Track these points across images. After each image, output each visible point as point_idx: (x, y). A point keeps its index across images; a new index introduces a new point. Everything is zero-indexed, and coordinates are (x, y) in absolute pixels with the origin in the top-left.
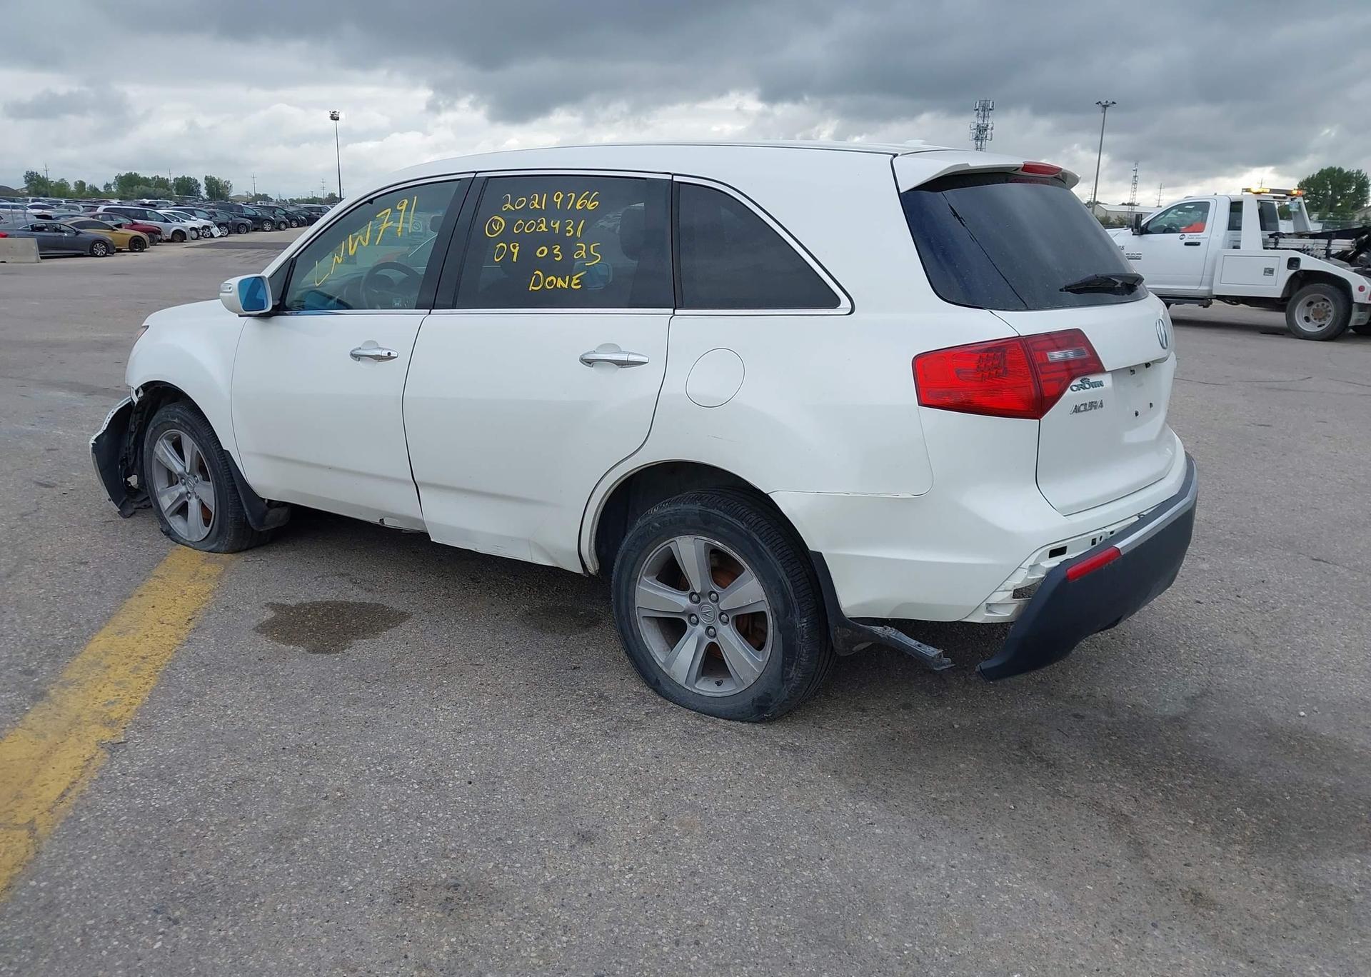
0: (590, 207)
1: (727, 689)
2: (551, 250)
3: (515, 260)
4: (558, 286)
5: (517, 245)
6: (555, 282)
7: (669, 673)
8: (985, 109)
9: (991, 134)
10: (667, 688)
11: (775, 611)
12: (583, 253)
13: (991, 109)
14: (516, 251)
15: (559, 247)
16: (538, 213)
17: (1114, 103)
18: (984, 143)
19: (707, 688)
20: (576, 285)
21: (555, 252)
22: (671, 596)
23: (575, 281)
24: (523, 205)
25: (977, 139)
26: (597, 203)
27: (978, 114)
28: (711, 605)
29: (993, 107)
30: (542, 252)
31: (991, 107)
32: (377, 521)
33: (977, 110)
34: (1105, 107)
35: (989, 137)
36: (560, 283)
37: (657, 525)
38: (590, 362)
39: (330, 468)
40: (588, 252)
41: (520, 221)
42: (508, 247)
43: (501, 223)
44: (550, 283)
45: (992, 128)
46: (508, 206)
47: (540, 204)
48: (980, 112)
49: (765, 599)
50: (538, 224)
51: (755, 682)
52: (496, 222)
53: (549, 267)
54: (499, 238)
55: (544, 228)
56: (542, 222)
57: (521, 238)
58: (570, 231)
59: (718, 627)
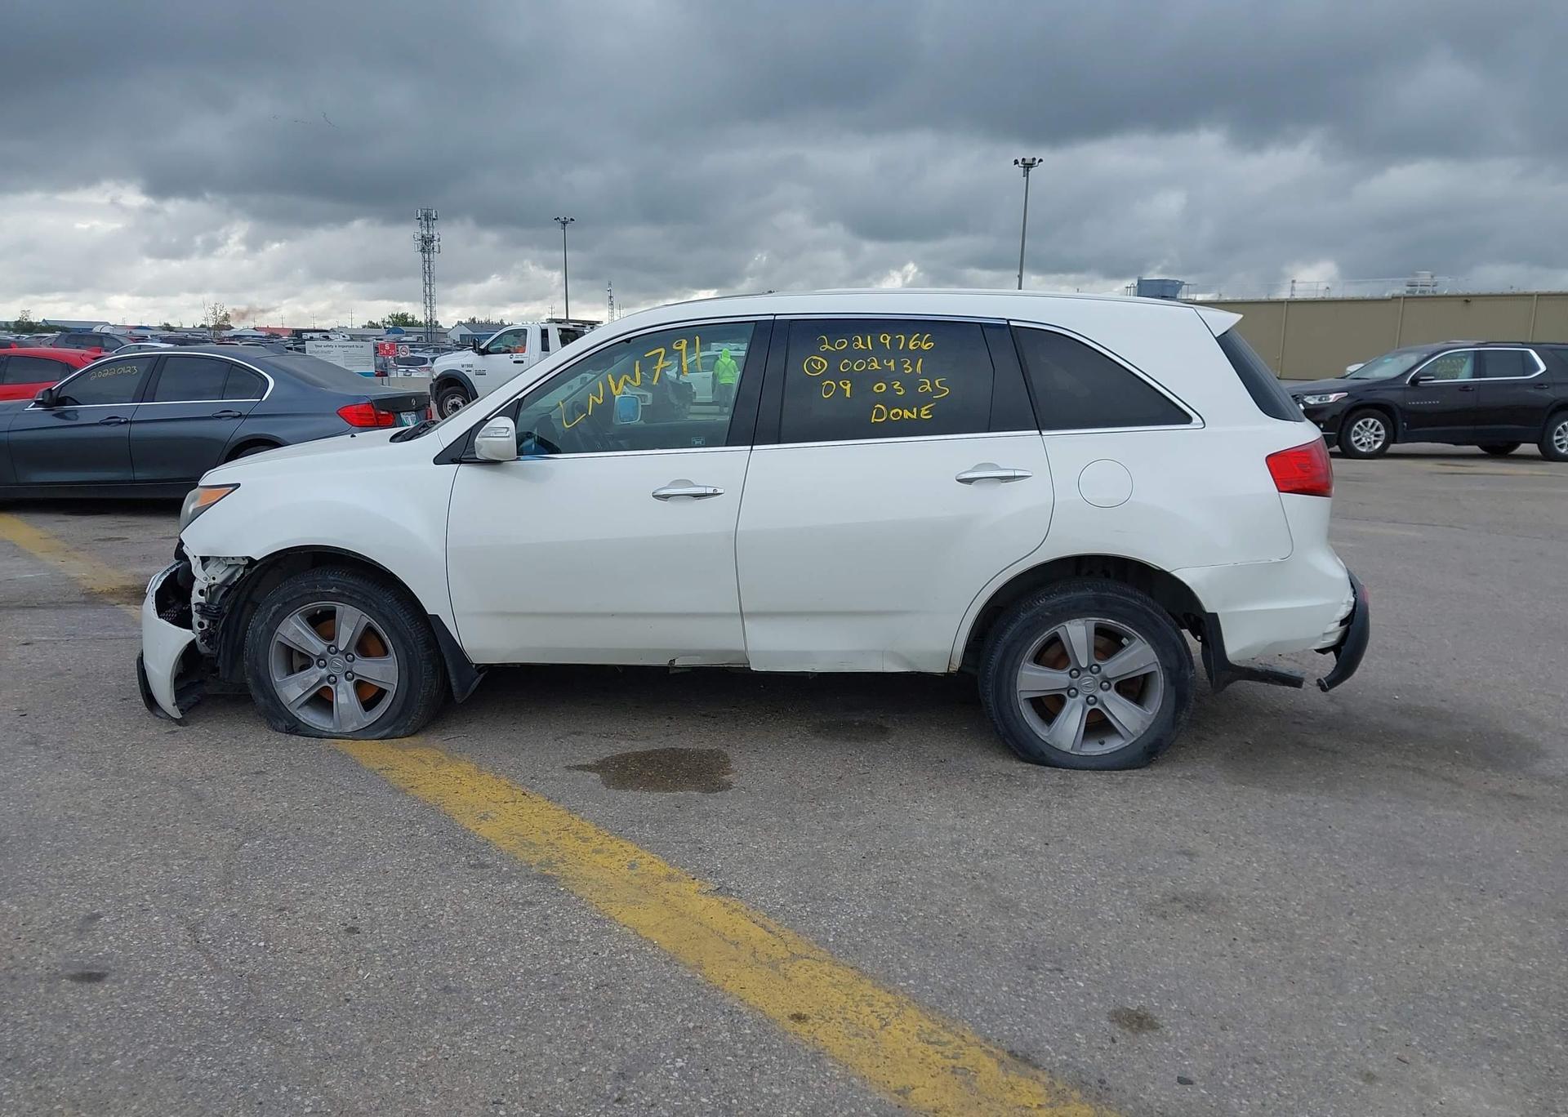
0: (925, 347)
1: (1113, 744)
2: (890, 387)
3: (848, 395)
4: (906, 417)
5: (848, 382)
6: (901, 414)
7: (1054, 743)
8: (428, 218)
9: (439, 246)
10: (1054, 757)
11: (1167, 669)
12: (928, 387)
13: (434, 219)
14: (848, 387)
15: (899, 383)
16: (864, 354)
17: (572, 220)
18: (431, 255)
19: (1094, 749)
20: (925, 415)
21: (895, 387)
22: (1052, 675)
23: (924, 412)
24: (845, 346)
25: (423, 250)
26: (933, 344)
27: (421, 224)
28: (1090, 676)
29: (436, 216)
30: (880, 388)
31: (434, 217)
32: (665, 663)
33: (419, 219)
34: (564, 223)
35: (436, 249)
36: (907, 414)
37: (1047, 614)
38: (969, 481)
39: (613, 615)
40: (933, 385)
41: (846, 361)
42: (838, 385)
43: (822, 362)
44: (896, 415)
45: (439, 240)
46: (827, 346)
47: (865, 343)
48: (423, 221)
49: (1157, 660)
50: (868, 363)
51: (1146, 732)
52: (816, 361)
53: (891, 401)
54: (824, 377)
55: (876, 366)
56: (872, 361)
57: (850, 376)
58: (908, 369)
59: (1100, 694)
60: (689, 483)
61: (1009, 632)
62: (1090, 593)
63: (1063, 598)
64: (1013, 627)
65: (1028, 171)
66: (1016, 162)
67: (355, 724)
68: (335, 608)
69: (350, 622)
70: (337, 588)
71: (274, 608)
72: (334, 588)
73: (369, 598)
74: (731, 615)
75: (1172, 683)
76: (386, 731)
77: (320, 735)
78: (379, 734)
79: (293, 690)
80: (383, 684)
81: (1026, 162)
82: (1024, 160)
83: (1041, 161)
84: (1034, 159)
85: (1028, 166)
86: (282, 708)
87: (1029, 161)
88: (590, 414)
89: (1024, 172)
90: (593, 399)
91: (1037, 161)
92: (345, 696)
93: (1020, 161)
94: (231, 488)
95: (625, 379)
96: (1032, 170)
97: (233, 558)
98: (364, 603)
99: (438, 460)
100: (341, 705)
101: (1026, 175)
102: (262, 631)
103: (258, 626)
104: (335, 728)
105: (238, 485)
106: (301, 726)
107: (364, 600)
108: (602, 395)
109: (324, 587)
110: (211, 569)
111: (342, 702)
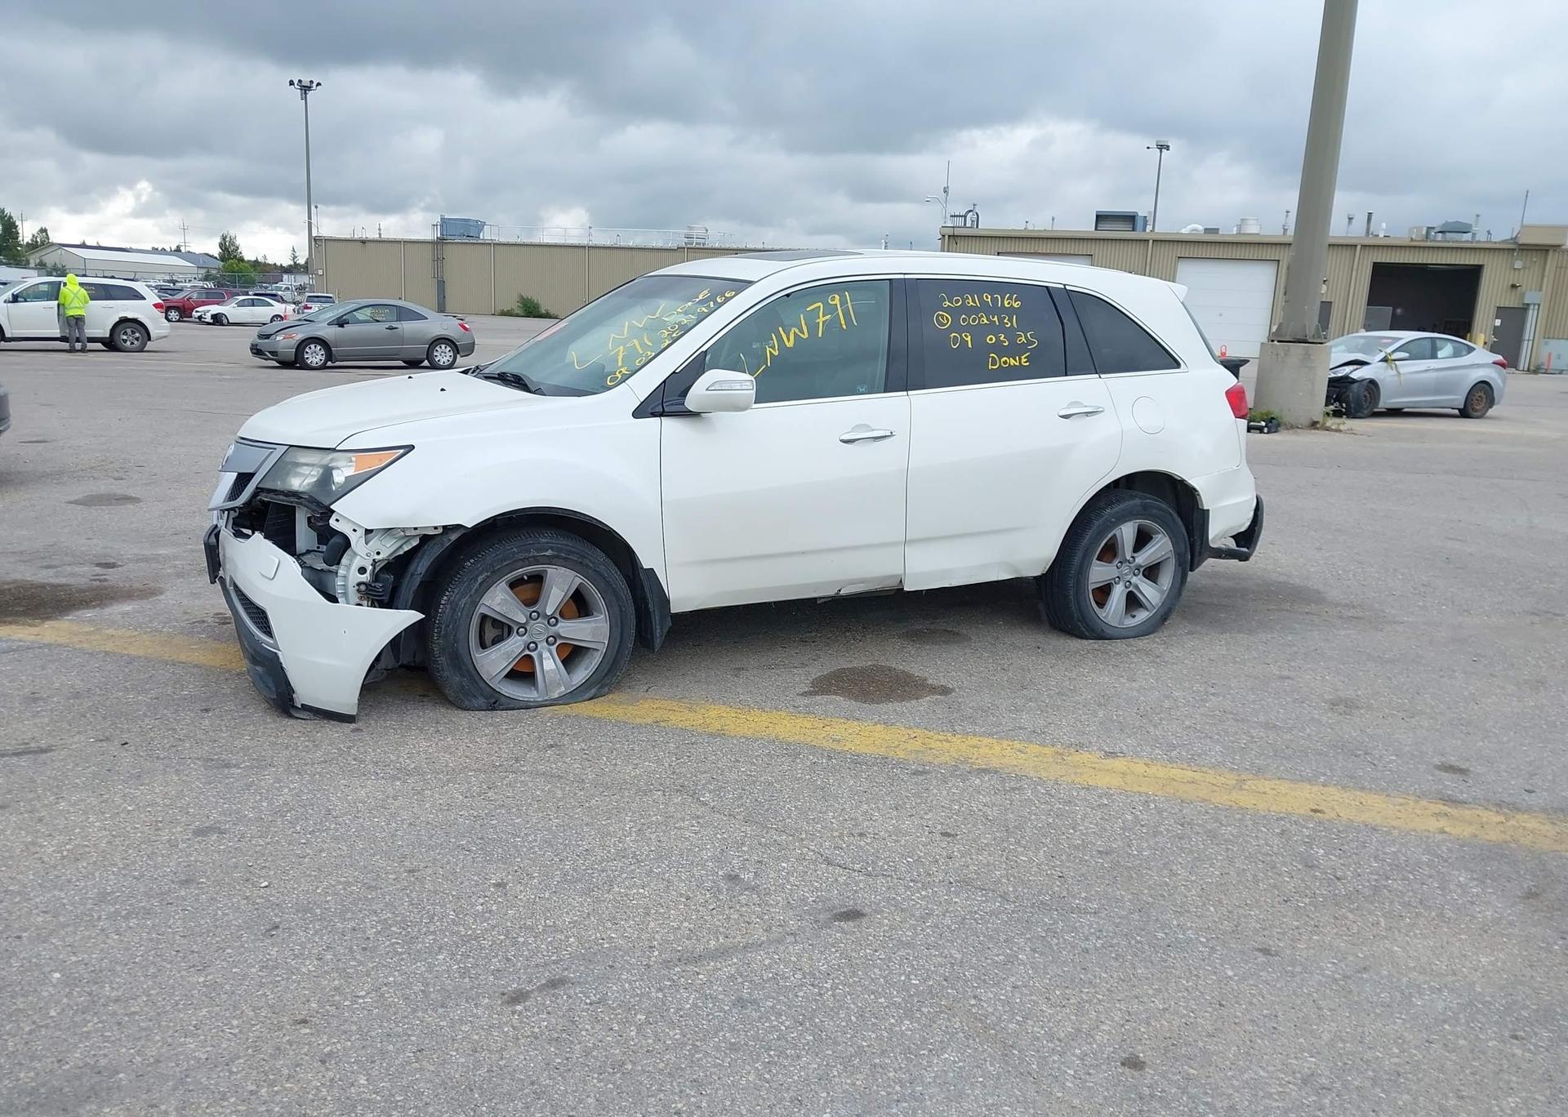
0: (1015, 305)
2: (998, 338)
3: (970, 346)
4: (1012, 364)
5: (968, 334)
6: (1008, 362)
7: (1108, 622)
12: (1024, 339)
14: (969, 339)
15: (1003, 335)
16: (975, 311)
20: (1025, 362)
21: (1002, 338)
22: (1108, 568)
23: (1023, 360)
24: (960, 303)
26: (1020, 303)
28: (1129, 566)
30: (991, 340)
32: (833, 593)
36: (1012, 362)
38: (1067, 417)
40: (1026, 337)
41: (964, 316)
42: (961, 336)
43: (946, 317)
44: (1005, 362)
46: (948, 303)
47: (974, 301)
49: (1171, 548)
50: (979, 319)
51: (1163, 603)
52: (942, 316)
53: (999, 349)
54: (950, 330)
55: (986, 321)
56: (982, 316)
57: (968, 329)
58: (1007, 324)
59: (1134, 580)
60: (867, 427)
61: (1088, 537)
62: (1137, 501)
63: (1122, 506)
64: (1090, 533)
65: (306, 94)
66: (292, 83)
67: (563, 689)
68: (546, 571)
69: (560, 583)
70: (552, 550)
71: (480, 579)
72: (550, 551)
73: (585, 557)
74: (894, 544)
75: (1180, 565)
76: (593, 691)
77: (527, 706)
78: (587, 695)
79: (494, 662)
80: (594, 644)
81: (303, 84)
82: (300, 81)
83: (319, 84)
84: (312, 82)
85: (305, 89)
86: (482, 685)
87: (306, 83)
88: (769, 365)
89: (302, 95)
90: (770, 352)
91: (314, 85)
92: (549, 663)
93: (296, 82)
94: (402, 451)
95: (795, 332)
96: (310, 94)
97: (416, 529)
98: (581, 563)
99: (638, 413)
100: (548, 672)
101: (304, 97)
102: (465, 604)
103: (460, 600)
104: (539, 697)
105: (413, 447)
106: (503, 700)
107: (580, 560)
108: (777, 347)
109: (537, 550)
110: (375, 543)
111: (548, 669)
